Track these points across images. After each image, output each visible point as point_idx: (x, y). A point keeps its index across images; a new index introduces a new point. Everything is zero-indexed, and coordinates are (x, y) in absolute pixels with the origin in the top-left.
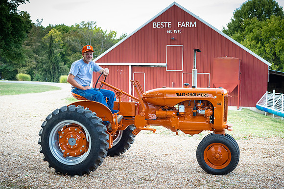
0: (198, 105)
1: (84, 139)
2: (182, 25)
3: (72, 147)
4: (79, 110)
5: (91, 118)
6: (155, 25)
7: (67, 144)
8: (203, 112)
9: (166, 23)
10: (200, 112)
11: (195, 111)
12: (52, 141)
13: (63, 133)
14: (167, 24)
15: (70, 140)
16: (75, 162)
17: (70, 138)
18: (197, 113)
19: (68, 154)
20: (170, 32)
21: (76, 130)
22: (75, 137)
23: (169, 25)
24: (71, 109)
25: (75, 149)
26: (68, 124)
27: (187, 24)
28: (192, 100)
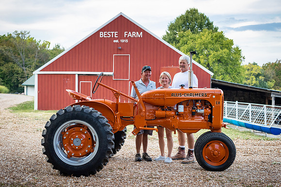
0: (197, 105)
1: (89, 139)
2: (129, 35)
3: (77, 148)
4: (86, 110)
5: (98, 118)
6: (102, 35)
7: (72, 145)
8: (202, 111)
9: (113, 32)
10: (199, 111)
11: (194, 111)
12: (56, 142)
13: (67, 133)
14: (114, 34)
15: (75, 140)
16: (80, 162)
17: (75, 138)
18: (196, 112)
19: (73, 154)
20: (117, 41)
21: (81, 130)
22: (80, 138)
23: (115, 34)
24: (77, 108)
25: (80, 149)
26: (74, 124)
27: (133, 34)
28: (192, 100)
